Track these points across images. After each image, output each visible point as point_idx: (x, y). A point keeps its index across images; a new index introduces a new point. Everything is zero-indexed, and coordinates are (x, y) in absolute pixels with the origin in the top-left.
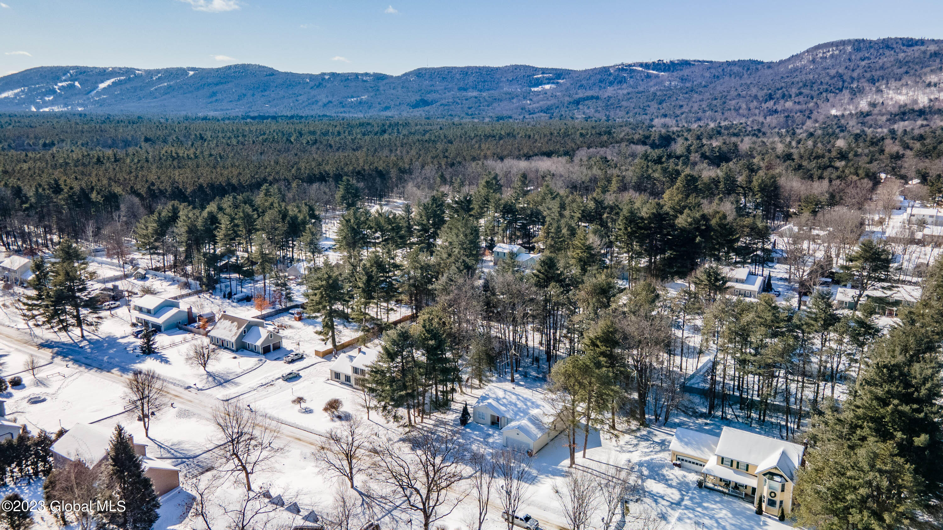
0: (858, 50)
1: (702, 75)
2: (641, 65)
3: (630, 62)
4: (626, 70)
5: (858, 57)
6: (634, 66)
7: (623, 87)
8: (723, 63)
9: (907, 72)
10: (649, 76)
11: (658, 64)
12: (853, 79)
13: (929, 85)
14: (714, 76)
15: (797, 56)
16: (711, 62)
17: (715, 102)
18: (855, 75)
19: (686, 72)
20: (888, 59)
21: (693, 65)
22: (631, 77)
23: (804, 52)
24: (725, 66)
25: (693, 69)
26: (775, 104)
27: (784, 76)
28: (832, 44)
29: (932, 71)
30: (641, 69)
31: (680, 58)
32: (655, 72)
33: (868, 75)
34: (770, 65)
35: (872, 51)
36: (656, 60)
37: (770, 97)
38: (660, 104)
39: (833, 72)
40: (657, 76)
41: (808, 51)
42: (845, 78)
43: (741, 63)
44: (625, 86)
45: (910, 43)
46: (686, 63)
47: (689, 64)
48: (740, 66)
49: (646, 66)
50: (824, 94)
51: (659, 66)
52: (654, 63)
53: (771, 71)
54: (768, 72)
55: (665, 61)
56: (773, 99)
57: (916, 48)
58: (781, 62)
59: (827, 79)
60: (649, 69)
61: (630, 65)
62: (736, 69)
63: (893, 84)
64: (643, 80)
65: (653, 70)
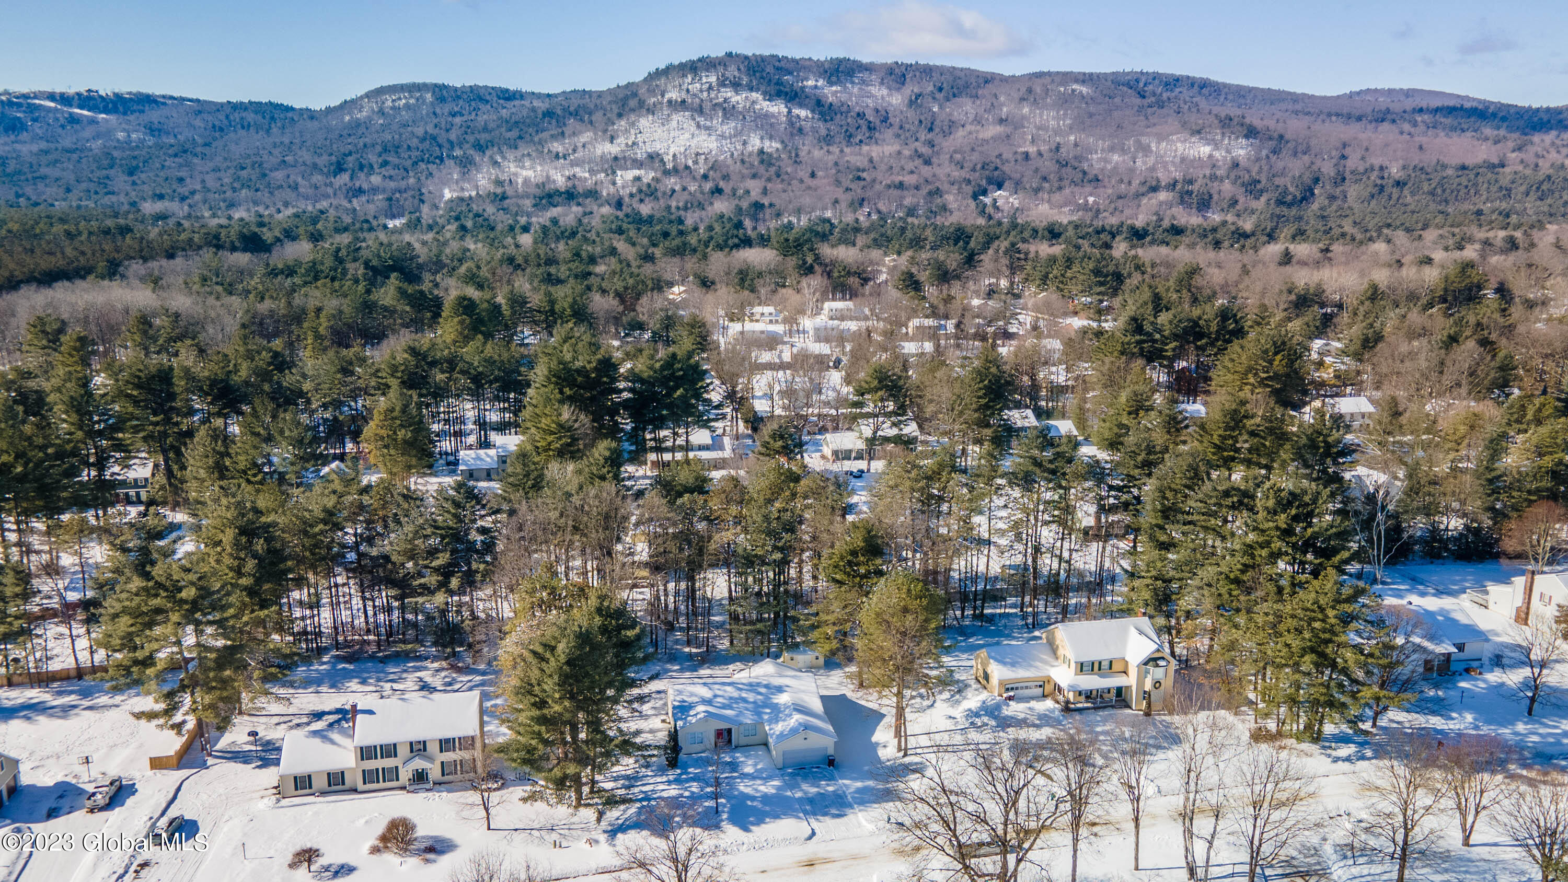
0: (442, 100)
1: (190, 125)
2: (51, 97)
3: (25, 90)
4: (19, 105)
5: (446, 111)
6: (36, 97)
7: (21, 137)
8: (222, 105)
9: (520, 138)
10: (74, 120)
11: (89, 98)
12: (452, 145)
13: (557, 156)
14: (214, 126)
15: (353, 101)
16: (198, 101)
17: (244, 173)
18: (453, 136)
19: (154, 116)
20: (486, 116)
21: (164, 104)
22: (35, 120)
23: (362, 98)
24: (228, 110)
25: (164, 111)
26: (352, 178)
27: (345, 133)
28: (401, 88)
29: (552, 136)
30: (52, 104)
31: (134, 90)
32: (85, 113)
33: (471, 138)
34: (311, 115)
35: (461, 102)
36: (82, 89)
37: (339, 168)
38: (131, 174)
39: (420, 131)
40: (93, 121)
41: (368, 95)
42: (440, 140)
43: (257, 107)
44: (24, 136)
45: (508, 96)
46: (146, 101)
47: (155, 102)
48: (256, 112)
49: (64, 99)
50: (423, 166)
51: (89, 100)
52: (79, 94)
53: (316, 124)
54: (310, 124)
55: (102, 93)
56: (345, 170)
57: (517, 103)
58: (329, 110)
59: (415, 140)
60: (71, 106)
61: (25, 96)
62: (250, 117)
63: (510, 155)
64: (63, 127)
65: (81, 108)
